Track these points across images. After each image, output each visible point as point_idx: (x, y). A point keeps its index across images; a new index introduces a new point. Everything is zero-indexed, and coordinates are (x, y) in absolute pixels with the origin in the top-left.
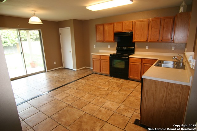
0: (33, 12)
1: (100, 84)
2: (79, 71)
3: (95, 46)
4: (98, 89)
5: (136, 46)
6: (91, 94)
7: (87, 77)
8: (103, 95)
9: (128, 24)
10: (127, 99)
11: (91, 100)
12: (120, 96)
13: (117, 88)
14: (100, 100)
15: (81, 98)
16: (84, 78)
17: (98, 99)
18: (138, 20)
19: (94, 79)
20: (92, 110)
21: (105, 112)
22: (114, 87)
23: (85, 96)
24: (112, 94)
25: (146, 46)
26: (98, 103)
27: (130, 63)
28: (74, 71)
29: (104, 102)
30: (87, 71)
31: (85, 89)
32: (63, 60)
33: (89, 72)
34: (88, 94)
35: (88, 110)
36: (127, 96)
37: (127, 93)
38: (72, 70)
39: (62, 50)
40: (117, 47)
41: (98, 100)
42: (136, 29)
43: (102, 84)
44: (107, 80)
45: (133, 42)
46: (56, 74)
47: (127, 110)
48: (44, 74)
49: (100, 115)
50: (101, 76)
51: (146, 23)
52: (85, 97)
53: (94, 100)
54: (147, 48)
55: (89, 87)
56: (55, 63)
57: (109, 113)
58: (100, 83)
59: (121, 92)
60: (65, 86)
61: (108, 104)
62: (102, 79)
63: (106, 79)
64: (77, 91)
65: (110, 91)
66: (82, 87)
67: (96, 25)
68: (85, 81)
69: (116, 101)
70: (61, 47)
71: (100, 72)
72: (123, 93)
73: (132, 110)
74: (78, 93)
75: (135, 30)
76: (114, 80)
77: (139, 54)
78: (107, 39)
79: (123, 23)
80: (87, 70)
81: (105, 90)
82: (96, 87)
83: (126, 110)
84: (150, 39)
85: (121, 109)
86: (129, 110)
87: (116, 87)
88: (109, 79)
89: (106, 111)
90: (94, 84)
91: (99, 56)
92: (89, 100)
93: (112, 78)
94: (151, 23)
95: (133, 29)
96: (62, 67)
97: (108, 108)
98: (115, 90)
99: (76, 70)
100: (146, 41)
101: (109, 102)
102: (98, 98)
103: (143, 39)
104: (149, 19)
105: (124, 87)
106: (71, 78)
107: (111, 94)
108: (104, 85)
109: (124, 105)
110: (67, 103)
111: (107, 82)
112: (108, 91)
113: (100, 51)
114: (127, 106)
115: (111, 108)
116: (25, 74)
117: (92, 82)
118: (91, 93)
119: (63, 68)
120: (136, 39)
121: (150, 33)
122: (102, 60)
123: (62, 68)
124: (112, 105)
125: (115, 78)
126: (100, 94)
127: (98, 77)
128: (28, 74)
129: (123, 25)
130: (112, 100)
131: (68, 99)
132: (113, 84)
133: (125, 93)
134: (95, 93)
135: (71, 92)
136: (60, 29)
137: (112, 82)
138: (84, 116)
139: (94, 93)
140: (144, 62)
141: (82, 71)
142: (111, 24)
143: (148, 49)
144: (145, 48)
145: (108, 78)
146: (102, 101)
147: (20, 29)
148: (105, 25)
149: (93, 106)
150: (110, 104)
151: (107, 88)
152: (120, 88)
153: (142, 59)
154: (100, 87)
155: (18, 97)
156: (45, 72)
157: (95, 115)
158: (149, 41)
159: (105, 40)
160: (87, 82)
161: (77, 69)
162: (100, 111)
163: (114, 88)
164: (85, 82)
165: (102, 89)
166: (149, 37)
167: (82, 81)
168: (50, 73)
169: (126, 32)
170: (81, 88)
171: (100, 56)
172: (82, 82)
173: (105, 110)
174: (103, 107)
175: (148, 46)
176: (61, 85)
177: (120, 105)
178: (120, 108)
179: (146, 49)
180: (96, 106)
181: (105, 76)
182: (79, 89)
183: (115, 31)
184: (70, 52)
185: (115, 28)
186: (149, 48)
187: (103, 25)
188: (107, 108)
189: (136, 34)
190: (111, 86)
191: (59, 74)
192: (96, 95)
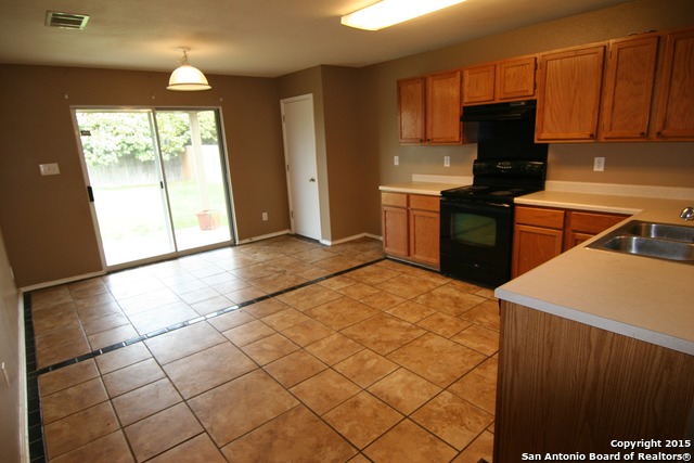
0: (180, 53)
1: (393, 302)
2: (341, 247)
3: (396, 158)
4: (381, 318)
5: (551, 157)
6: (345, 336)
7: (358, 270)
8: (388, 343)
9: (515, 69)
10: (477, 371)
11: (341, 357)
12: (452, 357)
13: (452, 324)
14: (370, 364)
15: (307, 348)
16: (347, 274)
17: (366, 357)
18: (558, 51)
19: (379, 281)
20: (327, 397)
21: (369, 412)
22: (444, 316)
23: (323, 342)
24: (426, 344)
25: (596, 159)
26: (359, 373)
27: (519, 228)
28: (323, 245)
29: (381, 373)
30: (364, 250)
31: (335, 315)
32: (291, 209)
33: (370, 255)
34: (335, 337)
35: (314, 394)
36: (482, 357)
37: (483, 349)
38: (317, 241)
39: (288, 173)
40: (476, 161)
41: (363, 361)
42: (548, 89)
43: (401, 300)
44: (424, 288)
45: (536, 141)
46: (260, 256)
47: (459, 415)
48: (229, 251)
49: (348, 421)
50: (409, 269)
51: (592, 61)
52: (324, 344)
53: (351, 359)
54: (599, 166)
55: (351, 311)
56: (265, 216)
57: (383, 417)
58: (396, 299)
59: (461, 341)
60: (272, 299)
61: (395, 383)
62: (408, 283)
63: (425, 282)
64: (305, 318)
65: (421, 332)
66: (325, 306)
67: (398, 82)
68: (344, 286)
69: (429, 374)
70: (287, 163)
71: (409, 255)
72: (469, 344)
73: (481, 419)
74: (304, 326)
75: (544, 92)
76: (450, 289)
77: (563, 192)
78: (436, 132)
79: (498, 67)
80: (366, 246)
81: (404, 324)
82: (375, 312)
83: (454, 417)
84: (607, 127)
85: (435, 408)
86: (467, 420)
87: (450, 318)
88: (434, 284)
89: (376, 407)
90: (371, 299)
91: (405, 196)
92: (332, 356)
93: (449, 280)
94: (611, 62)
95: (535, 88)
96: (287, 231)
97: (387, 398)
98: (440, 332)
99: (329, 243)
100: (592, 136)
101: (399, 376)
102: (366, 354)
103: (579, 130)
104: (605, 43)
105: (482, 319)
106: (302, 272)
107: (418, 343)
108: (408, 306)
109: (454, 394)
110: (256, 358)
111: (422, 297)
112: (412, 333)
113: (416, 178)
114: (464, 401)
115: (398, 400)
116: (170, 250)
117: (368, 290)
118: (349, 331)
119: (292, 235)
120: (547, 129)
121: (607, 103)
122: (415, 212)
123: (288, 234)
124: (409, 387)
125: (459, 284)
126: (380, 341)
127: (395, 274)
128: (179, 250)
129: (498, 76)
130: (413, 366)
131: (265, 346)
132: (443, 304)
133: (475, 346)
134: (361, 335)
135: (283, 320)
136: (282, 103)
137: (443, 296)
138: (292, 413)
139: (359, 334)
140: (574, 224)
141: (349, 247)
142: (452, 74)
143: (601, 169)
144: (592, 164)
145: (432, 280)
146: (374, 368)
147: (158, 109)
148: (430, 80)
149: (338, 382)
150: (403, 381)
151: (413, 319)
152: (463, 325)
153: (567, 211)
154: (390, 312)
155: (127, 321)
156: (232, 244)
157: (330, 415)
158: (602, 136)
159: (429, 137)
160: (351, 290)
161: (333, 239)
162: (356, 404)
163: (441, 320)
164: (345, 289)
165: (393, 322)
166: (605, 120)
167: (336, 285)
168: (244, 250)
169: (508, 104)
170: (322, 311)
171: (408, 195)
172: (334, 289)
173: (374, 406)
174: (370, 390)
175: (603, 159)
176: (263, 295)
177: (437, 390)
178: (435, 403)
179: (596, 169)
180: (346, 385)
181: (423, 272)
182: (315, 312)
183: (466, 100)
184: (313, 180)
185: (466, 89)
186: (607, 165)
187: (424, 80)
188: (384, 399)
189: (547, 110)
190: (434, 311)
191: (272, 256)
192: (361, 342)
